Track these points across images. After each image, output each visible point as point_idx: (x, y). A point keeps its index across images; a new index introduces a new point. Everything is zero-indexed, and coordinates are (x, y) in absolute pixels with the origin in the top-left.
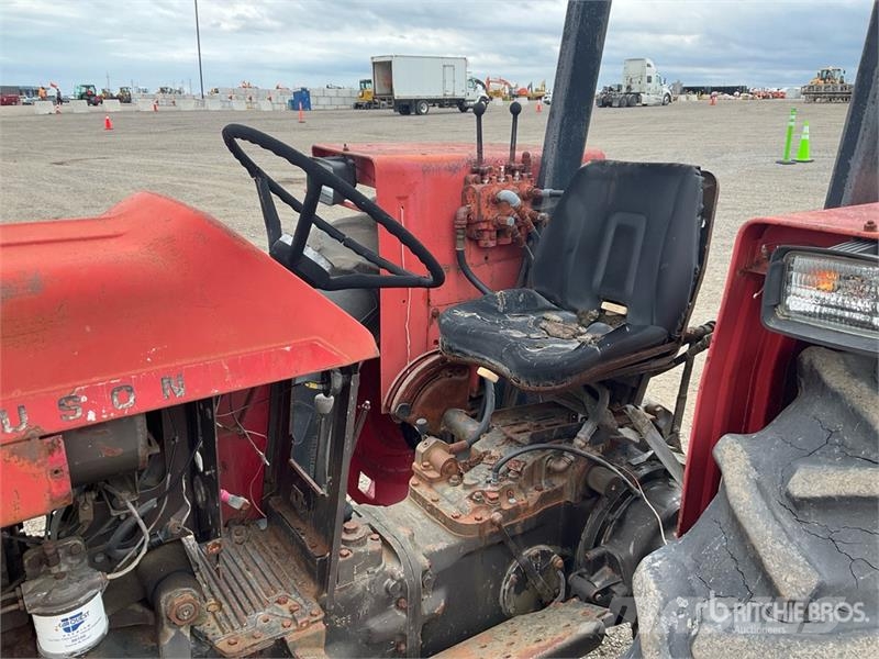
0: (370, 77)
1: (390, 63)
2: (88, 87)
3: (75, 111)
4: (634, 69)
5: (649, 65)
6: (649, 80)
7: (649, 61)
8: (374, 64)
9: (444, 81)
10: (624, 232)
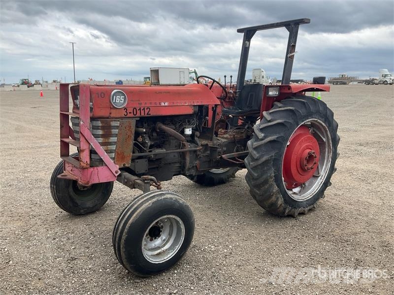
0: (149, 76)
1: (158, 70)
2: (25, 80)
3: (22, 90)
4: (257, 73)
5: (263, 71)
6: (263, 77)
7: (262, 70)
8: (151, 70)
9: (180, 78)
10: (252, 95)
